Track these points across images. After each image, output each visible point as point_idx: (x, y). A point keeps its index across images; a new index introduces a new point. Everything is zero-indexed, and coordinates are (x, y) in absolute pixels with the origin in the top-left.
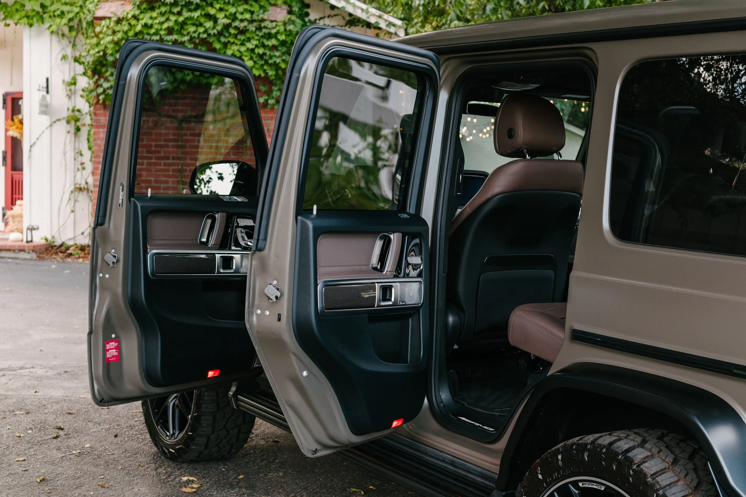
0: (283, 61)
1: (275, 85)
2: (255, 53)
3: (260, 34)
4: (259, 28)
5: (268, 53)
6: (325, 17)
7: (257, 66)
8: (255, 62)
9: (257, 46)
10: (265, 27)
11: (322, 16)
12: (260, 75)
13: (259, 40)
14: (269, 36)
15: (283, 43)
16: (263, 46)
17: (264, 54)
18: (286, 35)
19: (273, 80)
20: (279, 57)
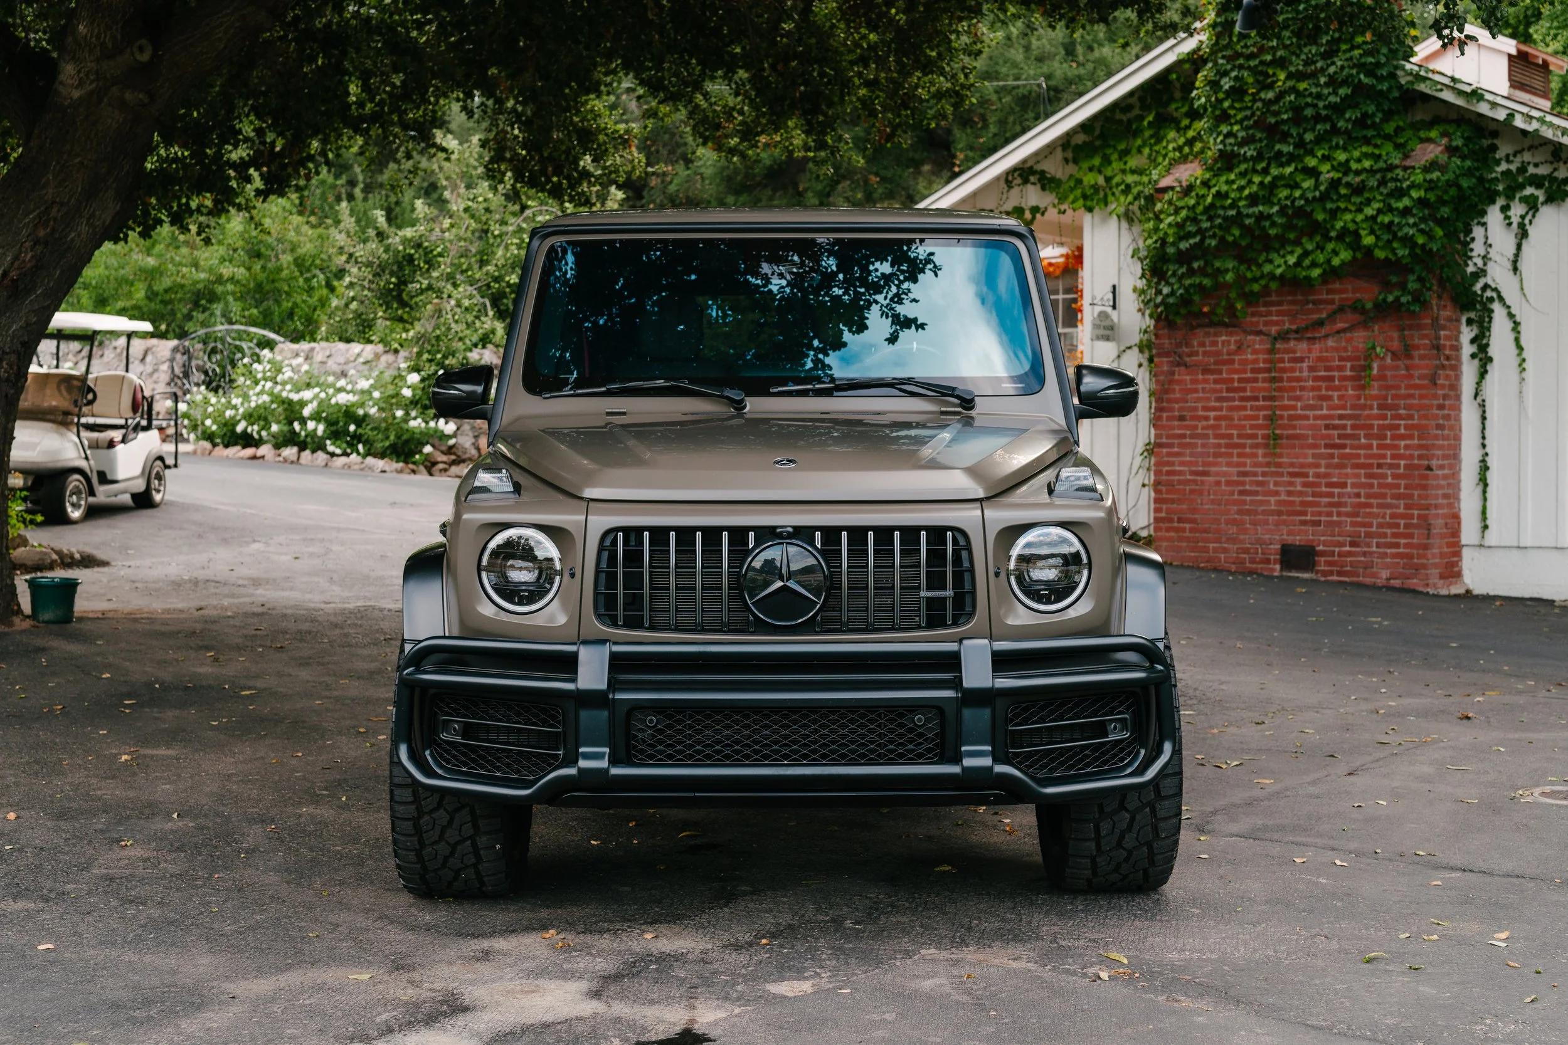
0: (1422, 231)
1: (1412, 271)
2: (1376, 223)
3: (1385, 191)
4: (1383, 183)
5: (1397, 220)
6: (1523, 150)
7: (1380, 244)
8: (1378, 238)
9: (1379, 211)
10: (1396, 180)
11: (1519, 148)
12: (1386, 258)
13: (1383, 201)
14: (1400, 193)
15: (1422, 202)
16: (1391, 209)
17: (1391, 223)
18: (1426, 191)
19: (1407, 264)
20: (1415, 224)
